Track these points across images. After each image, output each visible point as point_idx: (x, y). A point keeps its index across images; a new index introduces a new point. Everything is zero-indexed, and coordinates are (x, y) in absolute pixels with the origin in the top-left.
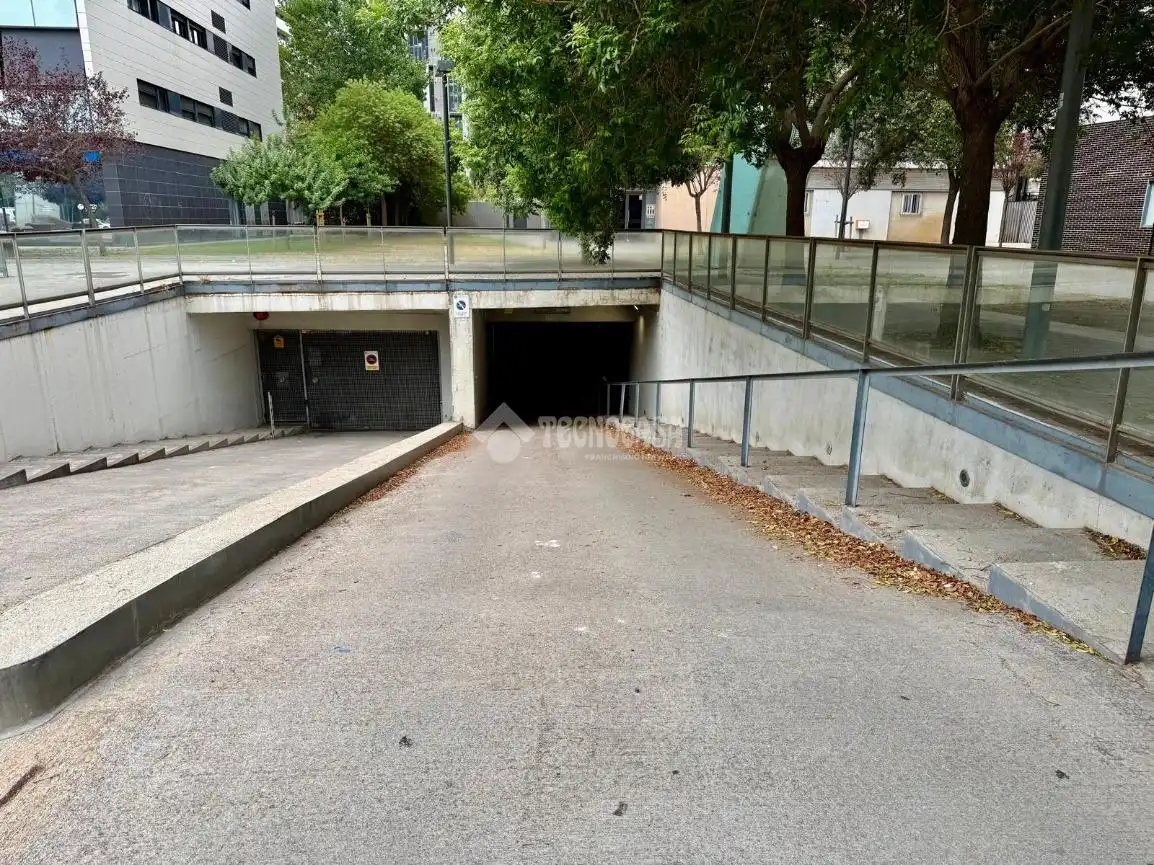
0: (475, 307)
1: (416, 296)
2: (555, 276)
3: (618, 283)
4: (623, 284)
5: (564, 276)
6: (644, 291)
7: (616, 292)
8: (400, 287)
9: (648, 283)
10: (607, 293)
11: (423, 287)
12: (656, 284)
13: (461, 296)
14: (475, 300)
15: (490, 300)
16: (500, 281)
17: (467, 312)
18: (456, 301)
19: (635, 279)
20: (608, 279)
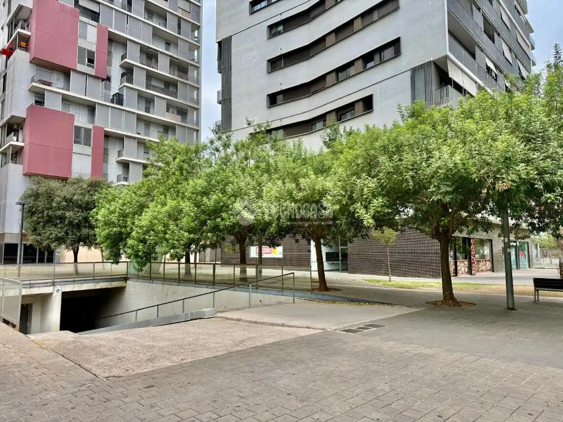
0: (63, 291)
1: (41, 289)
2: (92, 278)
3: (113, 280)
4: (115, 280)
5: (95, 278)
6: (121, 282)
7: (112, 283)
8: (35, 285)
9: (123, 279)
10: (109, 283)
11: (44, 285)
12: (126, 279)
13: (58, 287)
14: (63, 289)
15: (69, 288)
16: (73, 281)
17: (60, 294)
18: (56, 289)
19: (118, 278)
20: (109, 278)
